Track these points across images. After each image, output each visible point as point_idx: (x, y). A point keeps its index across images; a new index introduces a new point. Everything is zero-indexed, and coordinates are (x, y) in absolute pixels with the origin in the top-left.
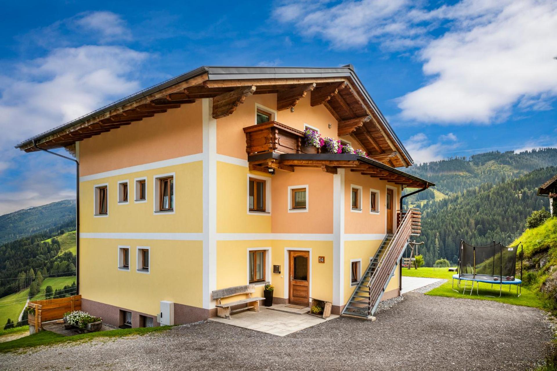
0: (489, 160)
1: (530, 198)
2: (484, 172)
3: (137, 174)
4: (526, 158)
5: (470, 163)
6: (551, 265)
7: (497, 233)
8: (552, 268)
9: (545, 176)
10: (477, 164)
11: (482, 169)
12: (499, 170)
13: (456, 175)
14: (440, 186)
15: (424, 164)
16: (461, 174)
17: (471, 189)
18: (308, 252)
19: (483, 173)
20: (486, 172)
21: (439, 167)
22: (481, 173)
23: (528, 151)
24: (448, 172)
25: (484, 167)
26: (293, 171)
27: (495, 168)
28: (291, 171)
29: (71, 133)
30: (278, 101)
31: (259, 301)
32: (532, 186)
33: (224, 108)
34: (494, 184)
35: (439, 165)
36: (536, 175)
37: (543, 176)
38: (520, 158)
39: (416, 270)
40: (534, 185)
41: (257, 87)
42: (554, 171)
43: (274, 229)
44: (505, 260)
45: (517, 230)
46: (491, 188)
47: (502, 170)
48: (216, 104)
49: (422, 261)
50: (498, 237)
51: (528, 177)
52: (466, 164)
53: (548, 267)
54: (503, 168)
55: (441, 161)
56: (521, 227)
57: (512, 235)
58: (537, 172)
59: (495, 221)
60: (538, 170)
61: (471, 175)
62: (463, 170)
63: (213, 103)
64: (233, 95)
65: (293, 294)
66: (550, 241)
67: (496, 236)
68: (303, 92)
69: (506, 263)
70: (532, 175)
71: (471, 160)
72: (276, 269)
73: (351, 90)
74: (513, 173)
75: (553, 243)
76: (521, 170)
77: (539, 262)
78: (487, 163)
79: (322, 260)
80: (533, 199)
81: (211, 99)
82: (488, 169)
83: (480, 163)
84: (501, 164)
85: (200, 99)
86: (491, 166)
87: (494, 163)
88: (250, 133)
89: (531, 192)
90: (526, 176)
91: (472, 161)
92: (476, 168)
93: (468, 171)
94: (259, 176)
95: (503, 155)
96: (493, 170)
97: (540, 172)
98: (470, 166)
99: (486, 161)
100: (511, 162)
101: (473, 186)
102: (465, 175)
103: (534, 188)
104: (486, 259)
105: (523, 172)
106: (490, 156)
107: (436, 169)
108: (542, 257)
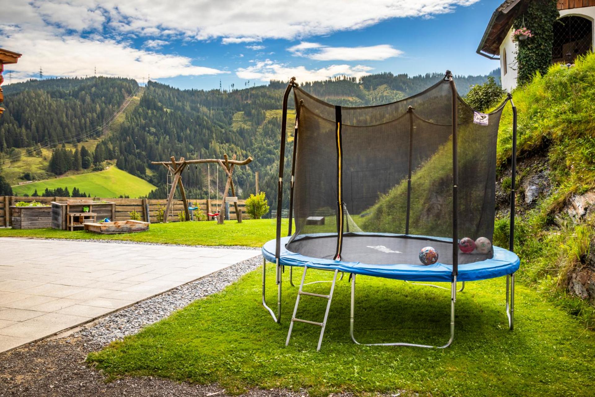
0: (381, 84)
2: (376, 98)
4: (419, 84)
5: (361, 86)
6: (575, 193)
8: (580, 203)
10: (367, 88)
11: (374, 94)
12: (391, 97)
13: (344, 100)
14: (326, 113)
15: (307, 83)
16: (350, 99)
17: (361, 118)
19: (374, 100)
20: (378, 99)
21: (324, 89)
22: (373, 100)
23: (422, 76)
24: (334, 96)
25: (376, 92)
27: (387, 94)
34: (387, 114)
35: (324, 87)
36: (431, 104)
38: (413, 84)
39: (239, 224)
44: (424, 190)
46: (383, 118)
47: (395, 98)
49: (265, 204)
51: (422, 107)
52: (355, 87)
53: (561, 199)
54: (396, 94)
55: (326, 81)
59: (388, 158)
61: (361, 101)
62: (353, 95)
66: (551, 124)
69: (428, 199)
70: (426, 105)
71: (362, 82)
75: (561, 127)
77: (520, 189)
78: (379, 87)
82: (380, 94)
83: (372, 87)
84: (394, 90)
86: (384, 91)
87: (386, 88)
91: (362, 84)
92: (367, 93)
93: (358, 96)
95: (396, 79)
96: (385, 96)
97: (434, 101)
98: (360, 90)
99: (378, 85)
100: (404, 88)
101: (364, 115)
102: (354, 101)
104: (381, 192)
106: (382, 79)
107: (322, 91)
108: (529, 173)
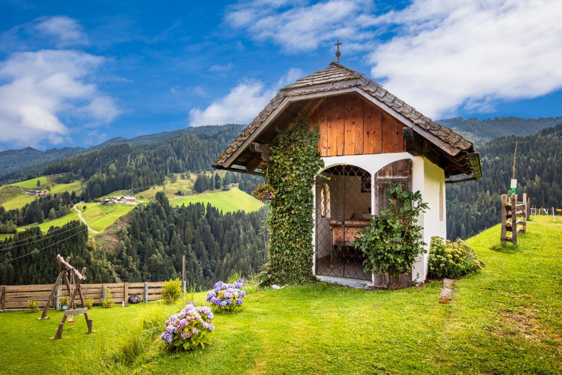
1: (490, 167)
4: (488, 126)
7: (455, 203)
9: (506, 145)
32: (492, 155)
36: (497, 143)
37: (504, 145)
40: (495, 154)
42: (515, 140)
45: (476, 201)
50: (456, 207)
51: (488, 146)
56: (479, 198)
57: (470, 205)
58: (498, 140)
59: (453, 190)
60: (499, 139)
67: (454, 206)
70: (493, 144)
74: (475, 141)
76: (483, 137)
80: (493, 168)
84: (463, 131)
89: (491, 161)
90: (487, 144)
95: (465, 122)
97: (501, 141)
100: (473, 129)
103: (495, 157)
105: (485, 140)
106: (453, 122)
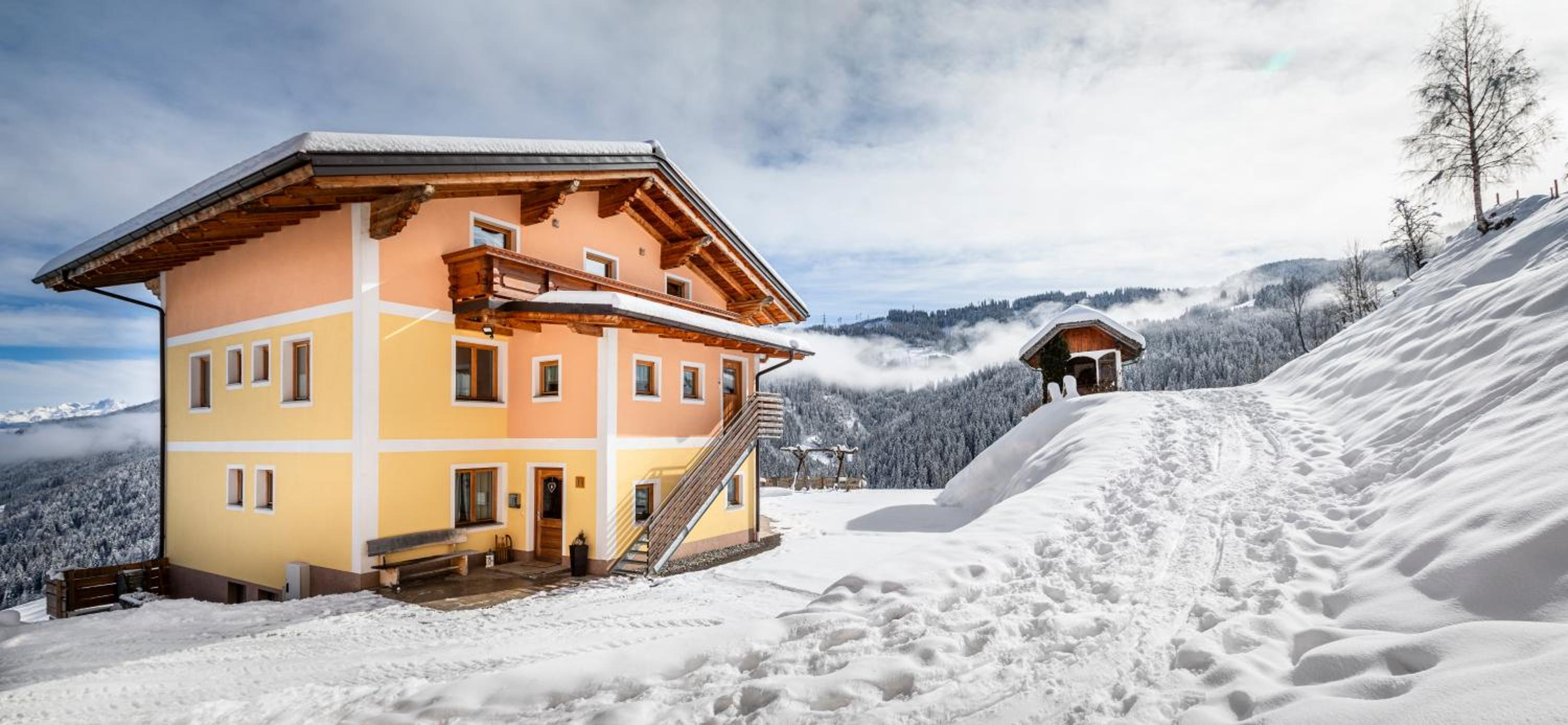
3: (255, 334)
18: (561, 469)
26: (540, 331)
28: (533, 331)
29: (124, 257)
30: (522, 208)
31: (466, 558)
33: (387, 222)
41: (437, 187)
43: (512, 433)
48: (375, 213)
63: (372, 211)
64: (399, 201)
65: (542, 543)
68: (559, 194)
72: (515, 502)
73: (665, 193)
79: (580, 482)
81: (368, 205)
85: (348, 204)
88: (455, 263)
94: (475, 338)
